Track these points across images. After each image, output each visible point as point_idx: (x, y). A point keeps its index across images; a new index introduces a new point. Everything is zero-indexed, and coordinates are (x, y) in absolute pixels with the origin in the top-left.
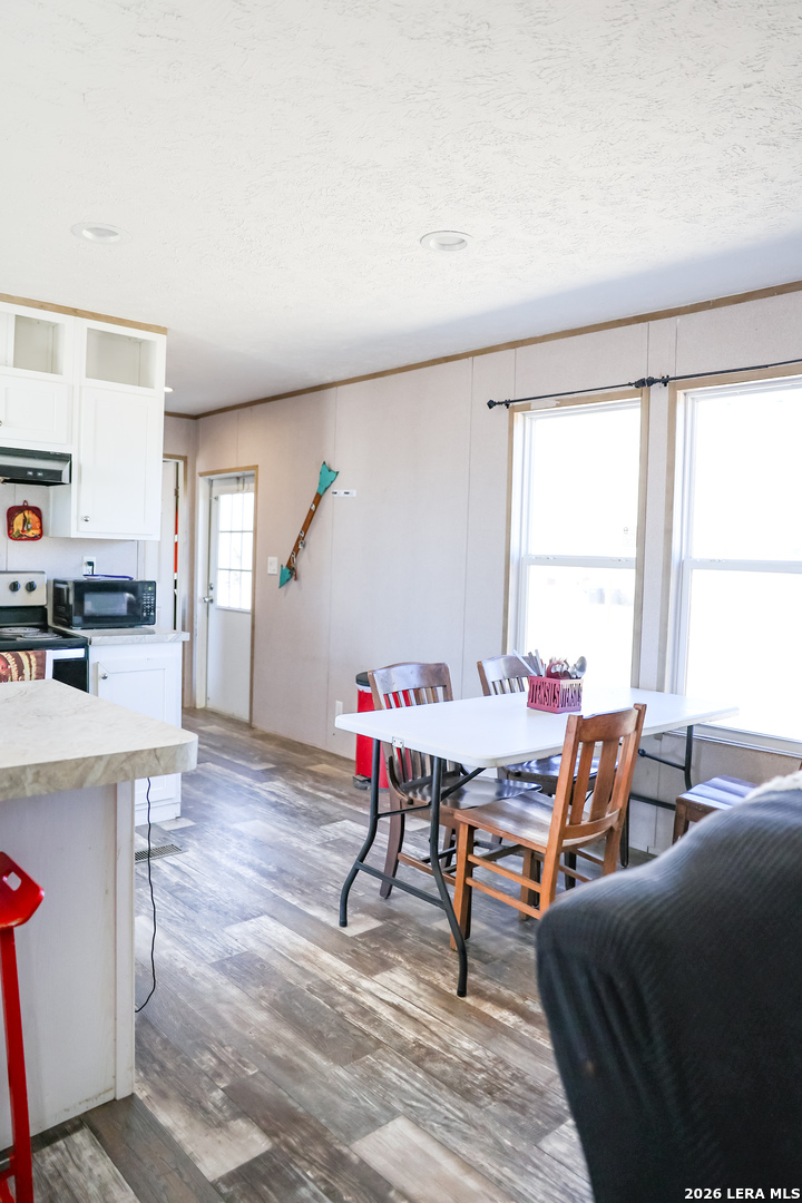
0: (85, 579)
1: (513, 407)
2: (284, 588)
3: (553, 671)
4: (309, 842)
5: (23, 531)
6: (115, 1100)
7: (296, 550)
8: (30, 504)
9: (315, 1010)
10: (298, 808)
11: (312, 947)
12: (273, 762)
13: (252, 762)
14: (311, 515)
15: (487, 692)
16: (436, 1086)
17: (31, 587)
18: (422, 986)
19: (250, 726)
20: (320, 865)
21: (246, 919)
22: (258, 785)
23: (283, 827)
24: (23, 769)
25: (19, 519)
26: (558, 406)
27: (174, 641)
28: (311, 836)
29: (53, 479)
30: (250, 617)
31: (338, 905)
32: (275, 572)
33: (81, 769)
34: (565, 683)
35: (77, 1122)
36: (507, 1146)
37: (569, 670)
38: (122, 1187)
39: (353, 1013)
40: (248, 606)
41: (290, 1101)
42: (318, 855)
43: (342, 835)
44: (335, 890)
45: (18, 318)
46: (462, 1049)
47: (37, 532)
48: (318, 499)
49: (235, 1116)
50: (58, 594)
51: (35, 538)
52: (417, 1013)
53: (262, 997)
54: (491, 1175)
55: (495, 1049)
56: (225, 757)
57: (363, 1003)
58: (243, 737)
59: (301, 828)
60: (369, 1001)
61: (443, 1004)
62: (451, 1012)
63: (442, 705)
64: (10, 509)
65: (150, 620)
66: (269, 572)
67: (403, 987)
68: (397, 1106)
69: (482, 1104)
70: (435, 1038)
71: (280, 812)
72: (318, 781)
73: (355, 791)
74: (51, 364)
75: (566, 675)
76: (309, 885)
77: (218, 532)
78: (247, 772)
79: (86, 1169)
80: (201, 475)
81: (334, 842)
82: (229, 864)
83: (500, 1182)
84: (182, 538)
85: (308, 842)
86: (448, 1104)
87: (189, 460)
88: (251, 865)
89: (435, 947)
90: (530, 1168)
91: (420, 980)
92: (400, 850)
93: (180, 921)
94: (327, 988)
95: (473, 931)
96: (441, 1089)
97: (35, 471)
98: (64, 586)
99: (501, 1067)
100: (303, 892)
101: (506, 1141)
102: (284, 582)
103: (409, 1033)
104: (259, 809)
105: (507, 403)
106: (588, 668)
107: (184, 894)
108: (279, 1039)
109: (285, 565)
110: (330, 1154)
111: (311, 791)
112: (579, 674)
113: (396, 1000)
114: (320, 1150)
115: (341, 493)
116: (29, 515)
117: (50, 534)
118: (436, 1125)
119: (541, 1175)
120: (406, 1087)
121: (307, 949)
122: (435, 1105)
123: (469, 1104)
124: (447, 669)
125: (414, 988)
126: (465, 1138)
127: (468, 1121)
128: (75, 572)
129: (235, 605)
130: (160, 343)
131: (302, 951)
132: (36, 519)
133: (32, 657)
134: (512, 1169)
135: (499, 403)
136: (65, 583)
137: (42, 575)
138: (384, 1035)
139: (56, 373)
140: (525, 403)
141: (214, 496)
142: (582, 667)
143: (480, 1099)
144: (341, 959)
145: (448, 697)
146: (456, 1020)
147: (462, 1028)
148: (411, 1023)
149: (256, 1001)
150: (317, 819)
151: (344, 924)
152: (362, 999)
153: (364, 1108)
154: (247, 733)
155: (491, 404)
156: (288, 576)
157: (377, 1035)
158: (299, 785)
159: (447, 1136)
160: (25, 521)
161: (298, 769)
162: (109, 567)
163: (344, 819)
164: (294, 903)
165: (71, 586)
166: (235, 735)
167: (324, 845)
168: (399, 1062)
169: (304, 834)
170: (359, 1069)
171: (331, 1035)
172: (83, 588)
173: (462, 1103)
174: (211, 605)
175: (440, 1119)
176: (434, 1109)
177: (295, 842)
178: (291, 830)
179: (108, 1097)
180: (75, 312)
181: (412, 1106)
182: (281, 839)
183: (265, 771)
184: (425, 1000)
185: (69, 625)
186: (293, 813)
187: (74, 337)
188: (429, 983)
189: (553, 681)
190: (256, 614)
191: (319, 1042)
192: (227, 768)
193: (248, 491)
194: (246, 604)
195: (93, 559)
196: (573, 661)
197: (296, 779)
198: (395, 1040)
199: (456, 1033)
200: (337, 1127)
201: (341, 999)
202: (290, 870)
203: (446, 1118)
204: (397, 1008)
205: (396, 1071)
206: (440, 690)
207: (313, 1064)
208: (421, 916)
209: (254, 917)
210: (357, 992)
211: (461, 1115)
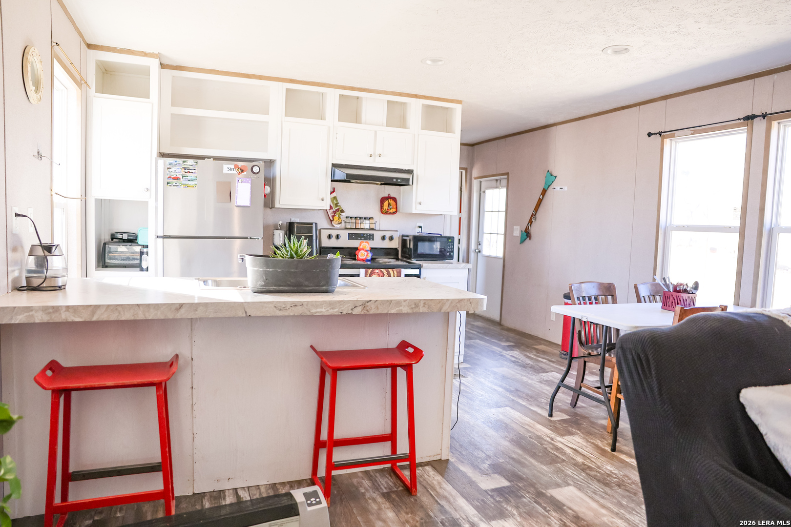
0: (418, 234)
1: (664, 135)
2: (522, 245)
3: (678, 289)
4: (532, 379)
5: (388, 210)
6: (441, 459)
7: (531, 222)
8: (392, 196)
9: (533, 445)
10: (527, 364)
11: (532, 422)
12: (513, 342)
13: (501, 341)
14: (540, 201)
15: (639, 301)
16: (592, 479)
17: (391, 238)
18: (589, 444)
19: (499, 324)
20: (538, 390)
21: (499, 407)
22: (505, 352)
23: (518, 372)
24: (420, 300)
25: (386, 203)
26: (692, 134)
27: (464, 268)
28: (534, 377)
29: (405, 183)
30: (502, 261)
31: (548, 407)
32: (518, 235)
33: (441, 303)
34: (684, 296)
35: (426, 464)
36: (624, 504)
37: (688, 289)
38: (447, 484)
39: (552, 449)
40: (501, 255)
41: (519, 473)
42: (538, 386)
43: (551, 378)
44: (545, 401)
45: (388, 101)
46: (606, 469)
47: (395, 210)
48: (544, 192)
49: (494, 473)
50: (404, 242)
51: (394, 213)
52: (585, 453)
53: (507, 437)
54: (613, 511)
55: (624, 472)
56: (486, 338)
57: (557, 446)
58: (497, 329)
59: (529, 373)
60: (560, 445)
61: (600, 452)
62: (603, 456)
63: (610, 306)
64: (382, 198)
65: (451, 257)
66: (514, 235)
67: (578, 442)
68: (570, 482)
69: (614, 489)
70: (593, 463)
71: (518, 365)
72: (538, 353)
73: (560, 359)
74: (402, 123)
75: (685, 291)
76: (531, 397)
77: (484, 211)
78: (499, 346)
79: (432, 477)
80: (475, 178)
81: (547, 381)
82: (490, 385)
83: (618, 514)
84: (464, 215)
85: (533, 381)
86: (596, 486)
87: (468, 170)
88: (500, 386)
89: (599, 430)
90: (634, 512)
91: (588, 441)
92: (582, 381)
93: (465, 404)
94: (539, 438)
95: (620, 426)
96: (593, 480)
97: (397, 179)
98: (408, 238)
99: (626, 478)
100: (528, 400)
101: (624, 502)
102: (522, 242)
103: (580, 460)
104: (505, 363)
105: (660, 134)
106: (699, 288)
107: (467, 394)
108: (515, 452)
109: (524, 230)
110: (537, 492)
111: (535, 357)
112: (694, 291)
113: (575, 447)
114: (532, 489)
115: (558, 188)
116: (391, 201)
117: (401, 211)
118: (589, 491)
119: (639, 515)
120: (576, 477)
121: (529, 422)
122: (590, 485)
123: (607, 488)
124: (614, 286)
125: (585, 444)
126: (603, 498)
127: (606, 494)
128: (412, 230)
129: (493, 254)
130: (458, 108)
131: (527, 423)
132: (394, 203)
133: (395, 272)
134: (625, 511)
135: (655, 134)
136: (408, 236)
137: (396, 232)
138: (567, 458)
139: (405, 128)
140: (671, 133)
141: (482, 190)
142: (696, 286)
143: (613, 487)
144: (547, 428)
145: (614, 301)
146: (605, 458)
147: (608, 462)
148: (581, 456)
149: (505, 438)
150: (538, 370)
151: (551, 415)
152: (556, 444)
153: (554, 480)
154: (498, 327)
155: (650, 135)
156: (526, 237)
157: (563, 458)
158: (528, 354)
159: (594, 496)
160: (389, 204)
161: (528, 347)
162: (429, 229)
163: (553, 371)
164: (524, 404)
165: (411, 238)
166: (492, 328)
167: (541, 382)
168: (574, 469)
169: (530, 376)
170: (553, 468)
171: (540, 454)
172: (418, 239)
173: (603, 487)
174: (479, 254)
175: (592, 490)
176: (589, 487)
177: (525, 379)
178: (523, 373)
179: (438, 458)
180: (416, 96)
181: (578, 484)
182: (518, 377)
183: (509, 346)
184: (590, 449)
185: (410, 258)
186: (524, 366)
187: (415, 109)
188: (593, 443)
189: (678, 294)
190: (506, 259)
191: (534, 455)
192: (487, 343)
193: (502, 187)
194: (500, 254)
195: (421, 225)
196: (691, 285)
197: (527, 351)
198: (573, 461)
199: (605, 463)
200: (541, 484)
201: (546, 443)
202: (522, 390)
203: (594, 490)
204: (575, 450)
205: (572, 471)
206: (610, 298)
207: (531, 463)
208: (592, 418)
209: (503, 407)
210: (555, 441)
211: (602, 491)
